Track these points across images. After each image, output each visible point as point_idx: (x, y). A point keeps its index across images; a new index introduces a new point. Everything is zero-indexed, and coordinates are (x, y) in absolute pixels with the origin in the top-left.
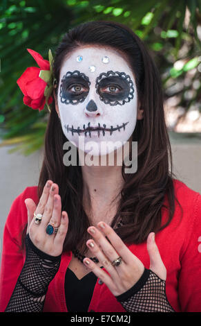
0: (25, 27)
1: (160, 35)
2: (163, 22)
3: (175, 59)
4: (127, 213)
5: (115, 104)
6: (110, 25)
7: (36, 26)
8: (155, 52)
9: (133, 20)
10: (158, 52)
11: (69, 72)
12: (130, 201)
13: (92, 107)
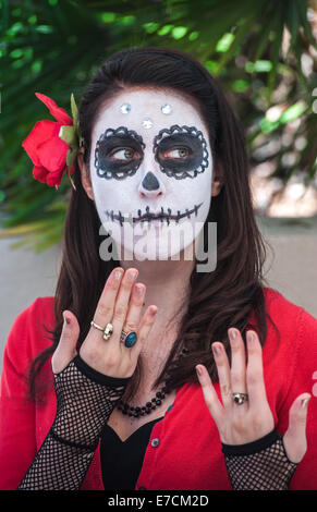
0: (36, 56)
1: (244, 69)
2: (249, 48)
3: (267, 105)
4: (194, 335)
5: (183, 177)
6: (166, 54)
7: (53, 55)
8: (237, 94)
9: (203, 45)
10: (242, 94)
11: (110, 130)
12: (198, 318)
13: (151, 183)
